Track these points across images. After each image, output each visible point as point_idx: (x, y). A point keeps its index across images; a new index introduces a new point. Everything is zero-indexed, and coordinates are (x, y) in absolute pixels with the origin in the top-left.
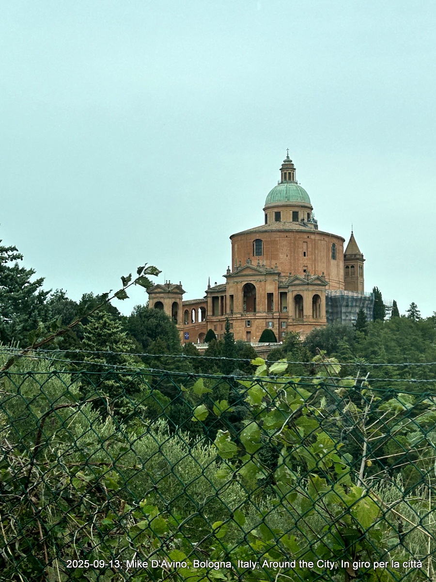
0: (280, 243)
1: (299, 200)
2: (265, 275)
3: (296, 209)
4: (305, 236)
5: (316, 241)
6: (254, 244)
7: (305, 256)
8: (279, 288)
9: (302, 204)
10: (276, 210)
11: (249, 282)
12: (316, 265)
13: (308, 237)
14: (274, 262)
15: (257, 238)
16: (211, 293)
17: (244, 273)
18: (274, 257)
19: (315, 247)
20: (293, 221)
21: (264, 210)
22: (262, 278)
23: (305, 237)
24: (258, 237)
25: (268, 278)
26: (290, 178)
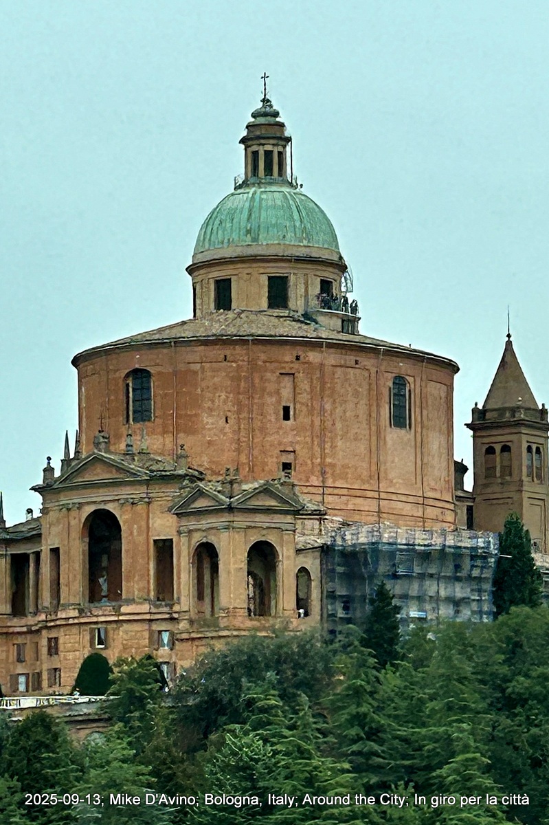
0: (203, 380)
1: (290, 239)
2: (147, 483)
3: (278, 270)
4: (288, 355)
5: (328, 370)
6: (128, 385)
7: (287, 417)
9: (301, 252)
10: (219, 273)
11: (102, 507)
12: (328, 446)
13: (298, 358)
15: (137, 366)
17: (86, 477)
18: (187, 425)
19: (322, 391)
20: (271, 306)
21: (191, 270)
22: (141, 491)
23: (287, 359)
24: (137, 361)
25: (156, 491)
26: (269, 169)
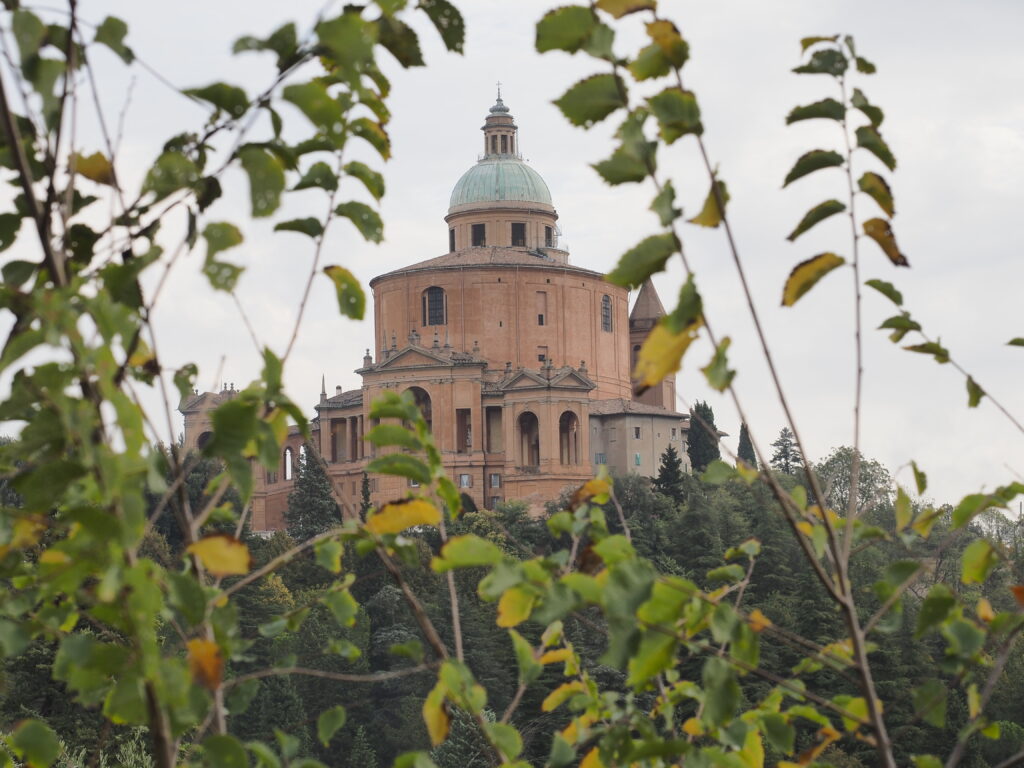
0: (483, 295)
1: (527, 198)
2: (452, 368)
3: (519, 218)
4: (542, 278)
5: (567, 289)
6: (424, 299)
7: (541, 323)
8: (484, 397)
9: (534, 206)
10: (476, 220)
11: (416, 385)
12: (567, 344)
13: (548, 281)
14: (470, 340)
15: (433, 285)
16: (329, 410)
17: (404, 363)
18: (472, 327)
19: (563, 302)
20: (513, 244)
21: (448, 219)
22: (446, 374)
23: (542, 281)
24: (433, 281)
25: (458, 374)
26: (504, 149)
